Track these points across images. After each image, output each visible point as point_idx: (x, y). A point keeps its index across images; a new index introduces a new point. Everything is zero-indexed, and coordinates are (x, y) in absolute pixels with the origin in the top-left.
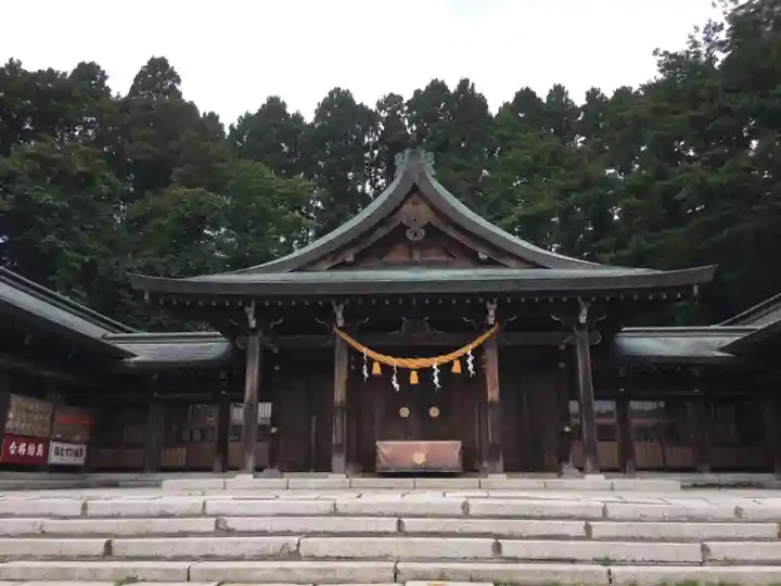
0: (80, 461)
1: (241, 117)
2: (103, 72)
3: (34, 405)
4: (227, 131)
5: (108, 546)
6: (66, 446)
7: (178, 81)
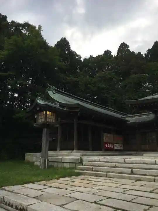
0: (122, 148)
1: (147, 51)
2: (110, 51)
3: (108, 135)
4: (144, 56)
5: (132, 171)
6: (118, 145)
7: (129, 47)
